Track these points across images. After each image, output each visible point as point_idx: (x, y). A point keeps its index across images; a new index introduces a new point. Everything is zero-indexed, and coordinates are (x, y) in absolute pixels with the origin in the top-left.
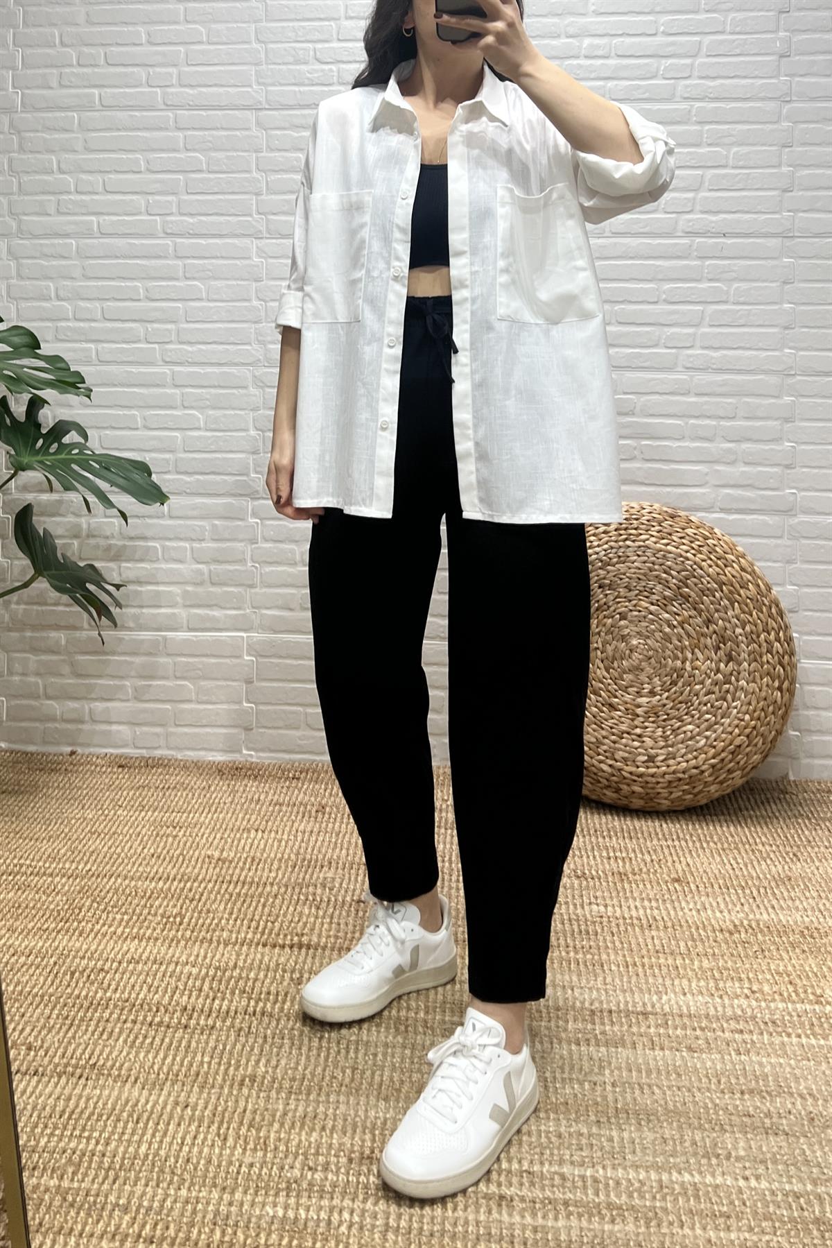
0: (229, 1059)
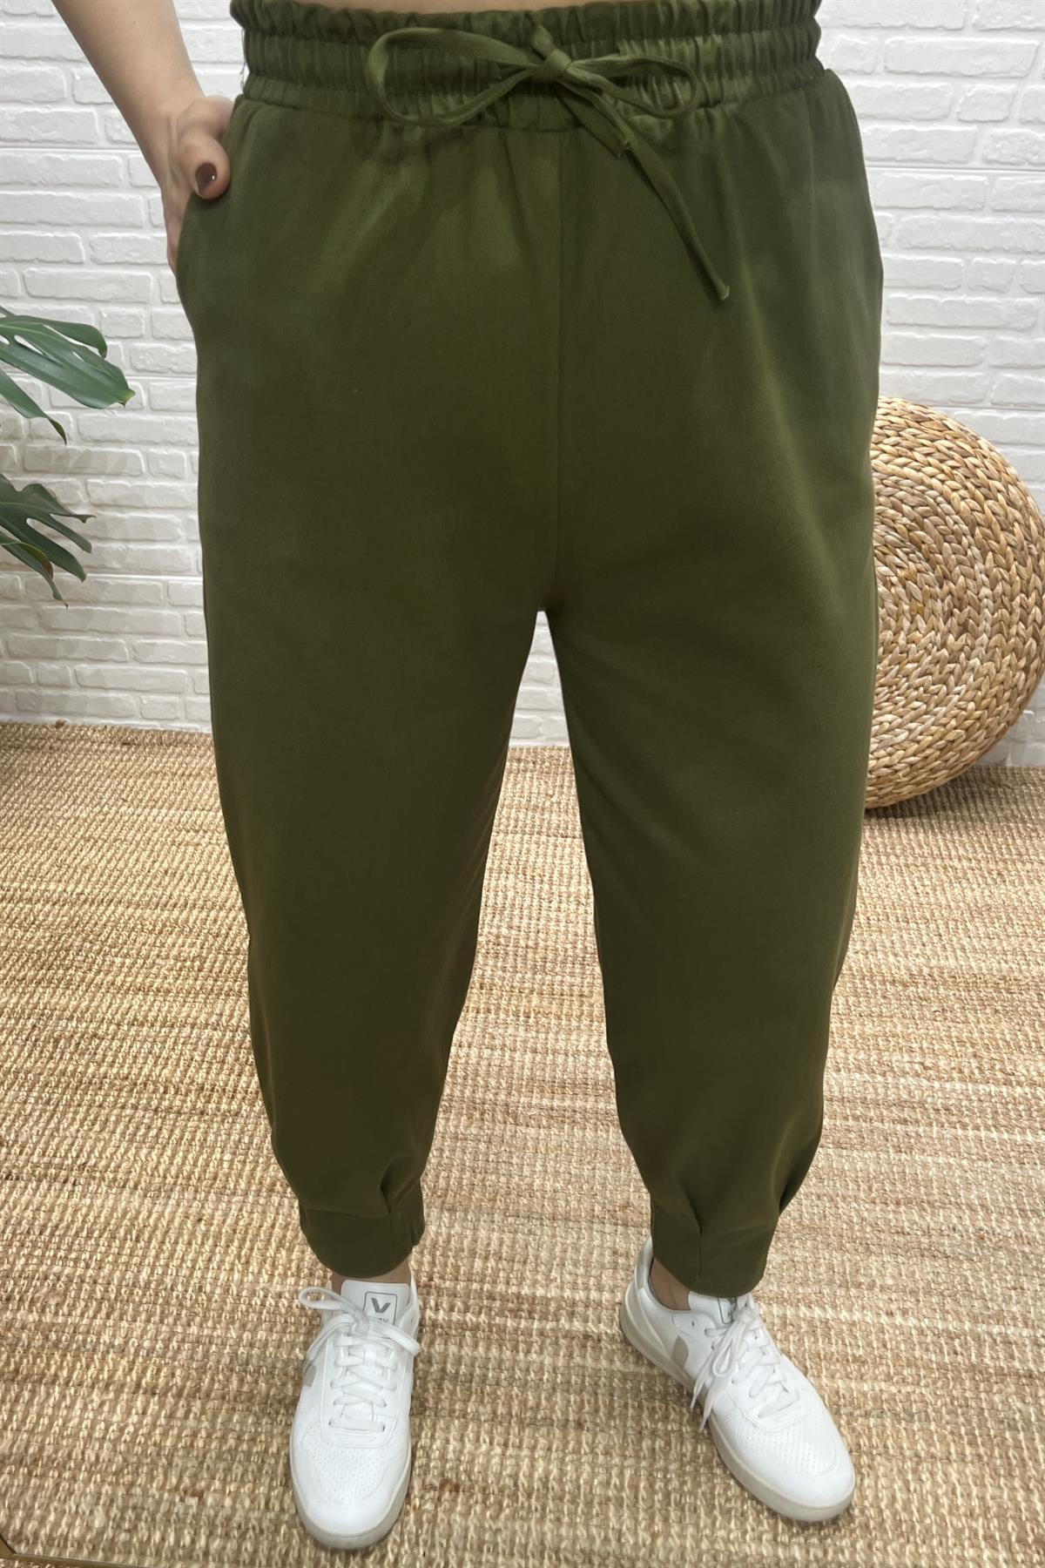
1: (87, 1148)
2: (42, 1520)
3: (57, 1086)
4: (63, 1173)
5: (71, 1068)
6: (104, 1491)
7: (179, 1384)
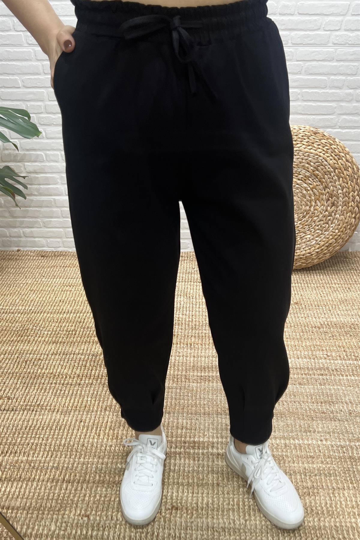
0: (100, 398)
1: (40, 398)
2: (33, 529)
3: (27, 378)
4: (32, 408)
5: (32, 371)
6: (54, 517)
7: (78, 478)
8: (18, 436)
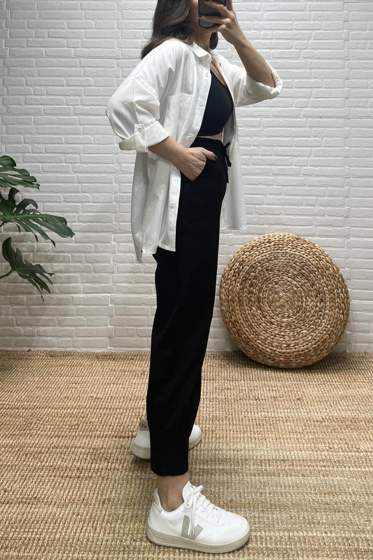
0: (98, 491)
1: (37, 491)
3: (26, 470)
4: (28, 500)
5: (32, 464)
8: (10, 531)
